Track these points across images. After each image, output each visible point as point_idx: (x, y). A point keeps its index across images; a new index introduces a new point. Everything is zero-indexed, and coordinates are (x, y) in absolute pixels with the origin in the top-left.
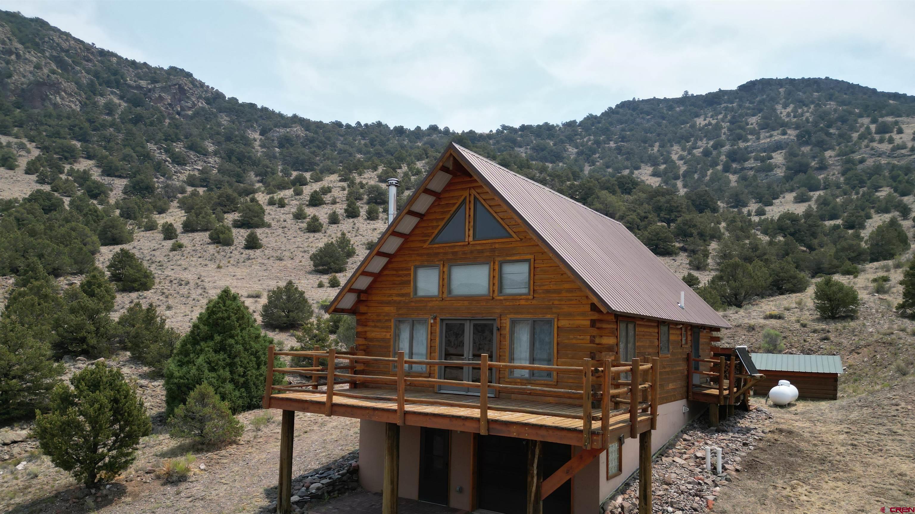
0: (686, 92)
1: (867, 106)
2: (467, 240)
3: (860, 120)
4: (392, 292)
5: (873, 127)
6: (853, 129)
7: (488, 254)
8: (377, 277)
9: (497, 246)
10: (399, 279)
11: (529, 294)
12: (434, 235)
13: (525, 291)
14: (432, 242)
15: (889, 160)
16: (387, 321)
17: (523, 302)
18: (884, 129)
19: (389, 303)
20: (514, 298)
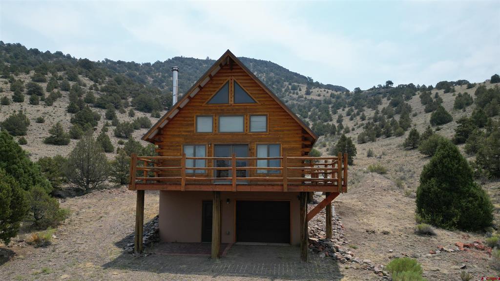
0: (208, 57)
1: (287, 77)
2: (230, 103)
3: (284, 83)
4: (181, 130)
5: (290, 87)
6: (282, 86)
7: (243, 111)
8: (170, 121)
9: (248, 107)
10: (185, 122)
11: (266, 132)
12: (208, 100)
13: (265, 130)
14: (207, 103)
15: (297, 102)
16: (178, 146)
17: (263, 136)
18: (294, 88)
19: (178, 136)
20: (258, 133)
